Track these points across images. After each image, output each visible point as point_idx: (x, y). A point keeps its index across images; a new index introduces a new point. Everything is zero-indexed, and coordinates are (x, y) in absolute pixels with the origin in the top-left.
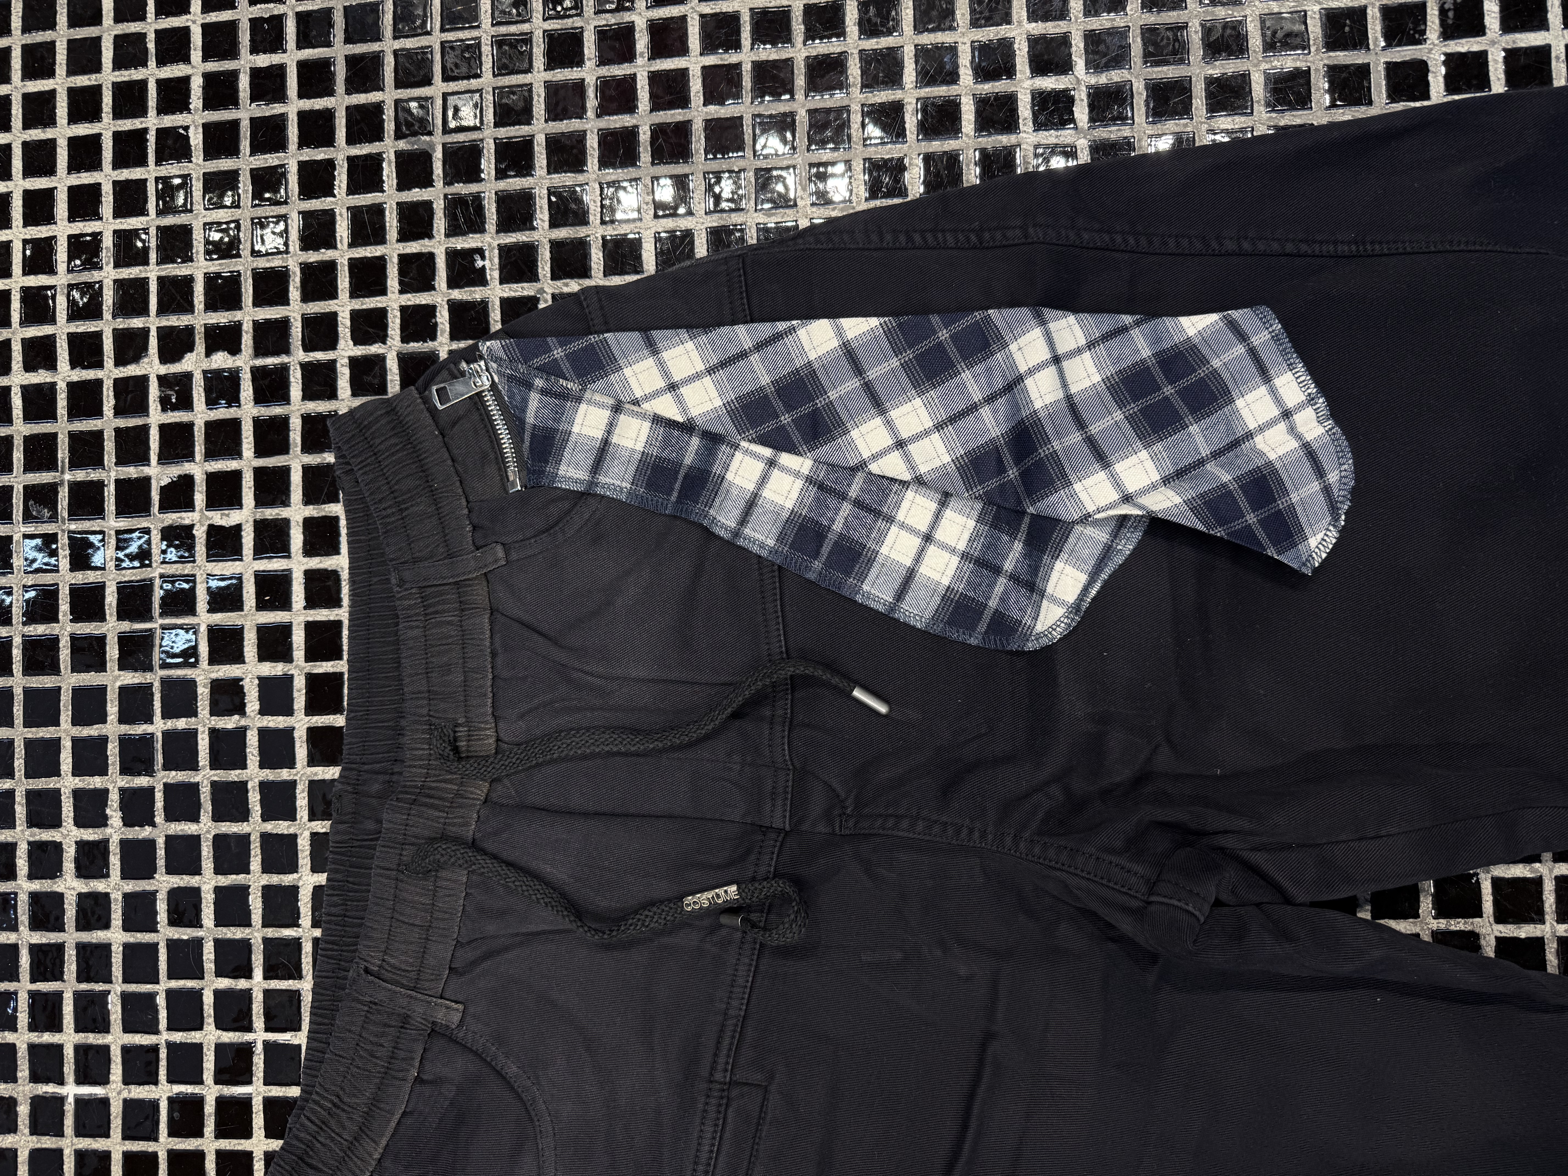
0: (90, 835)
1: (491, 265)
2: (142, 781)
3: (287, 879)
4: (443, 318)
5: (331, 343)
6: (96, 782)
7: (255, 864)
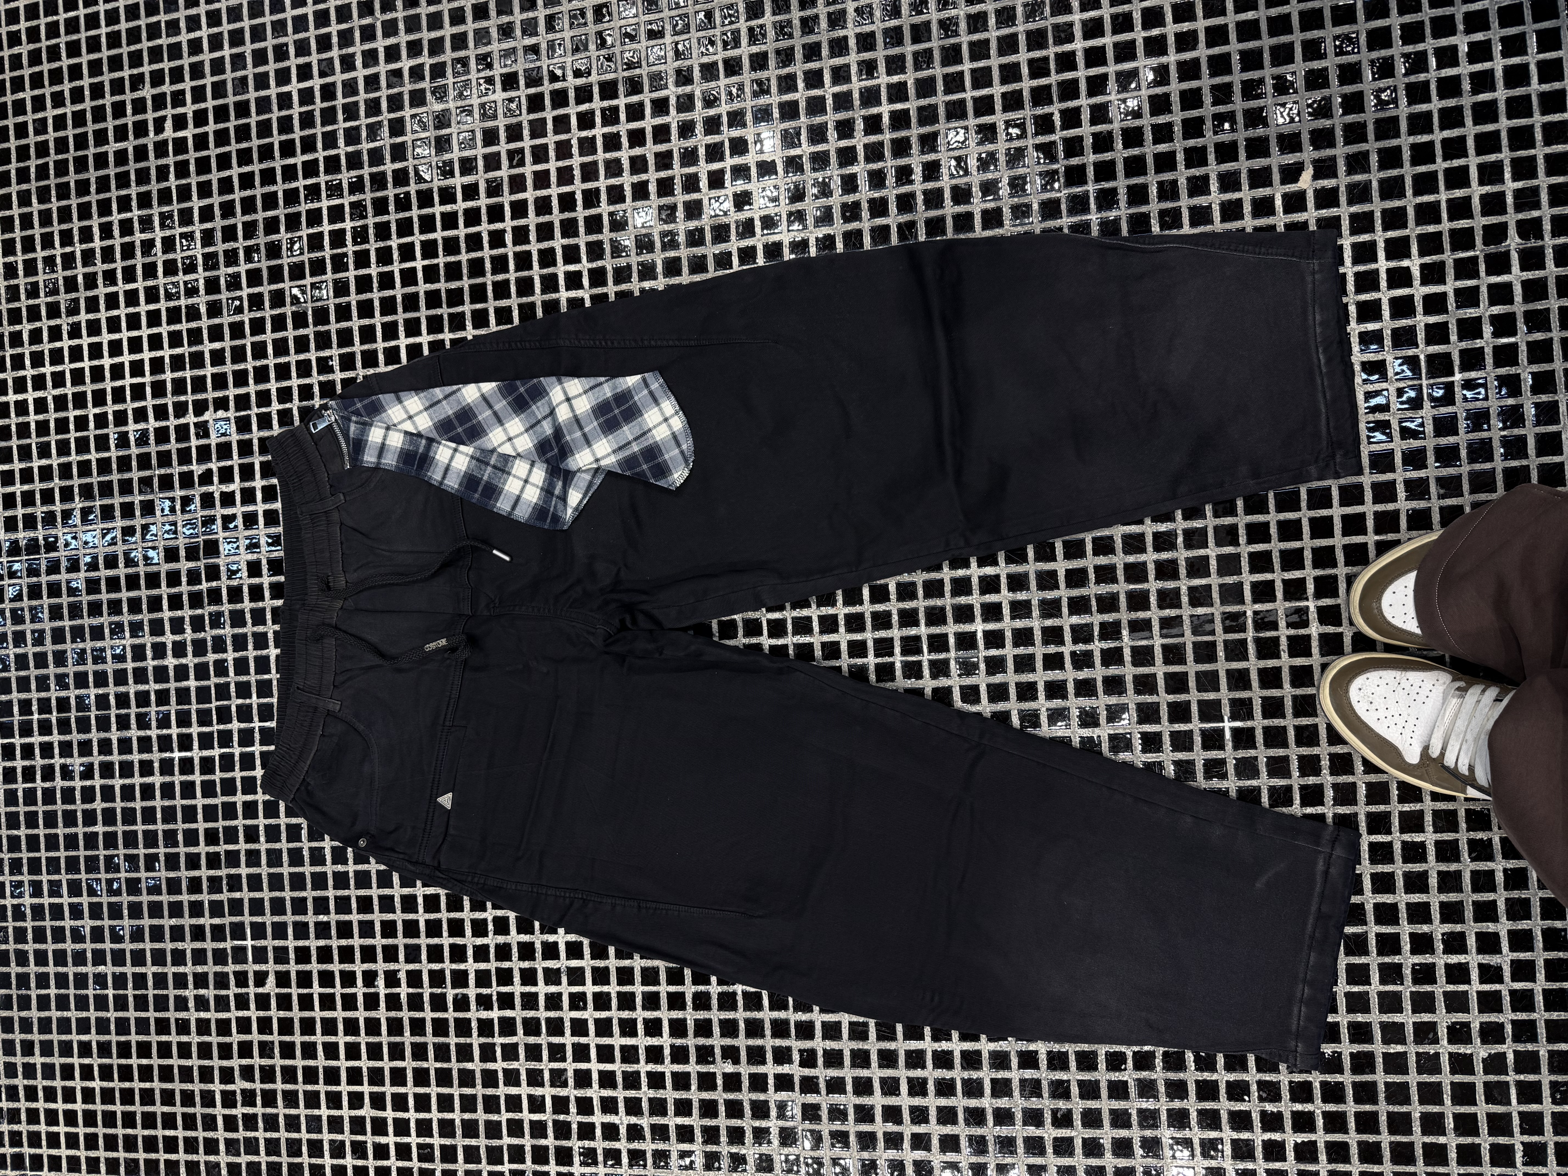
0: (178, 638)
1: (335, 363)
2: (199, 612)
3: (264, 652)
4: (316, 389)
5: (269, 404)
6: (179, 613)
7: (250, 646)
